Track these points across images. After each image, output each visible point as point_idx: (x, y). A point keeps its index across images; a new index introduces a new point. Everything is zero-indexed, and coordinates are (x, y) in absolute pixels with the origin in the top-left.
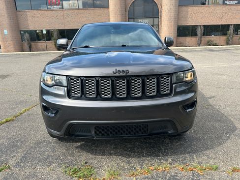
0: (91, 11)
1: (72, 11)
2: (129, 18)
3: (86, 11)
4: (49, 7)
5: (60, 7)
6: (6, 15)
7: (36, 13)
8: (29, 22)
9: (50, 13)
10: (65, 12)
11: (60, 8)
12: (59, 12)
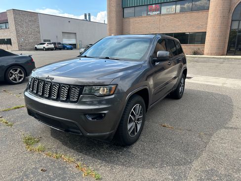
0: (187, 14)
1: (168, 16)
2: (232, 21)
3: (183, 15)
4: (149, 13)
5: (159, 12)
6: (115, 22)
7: (138, 19)
8: (131, 27)
9: (149, 18)
10: (162, 17)
11: (158, 14)
12: (157, 17)
